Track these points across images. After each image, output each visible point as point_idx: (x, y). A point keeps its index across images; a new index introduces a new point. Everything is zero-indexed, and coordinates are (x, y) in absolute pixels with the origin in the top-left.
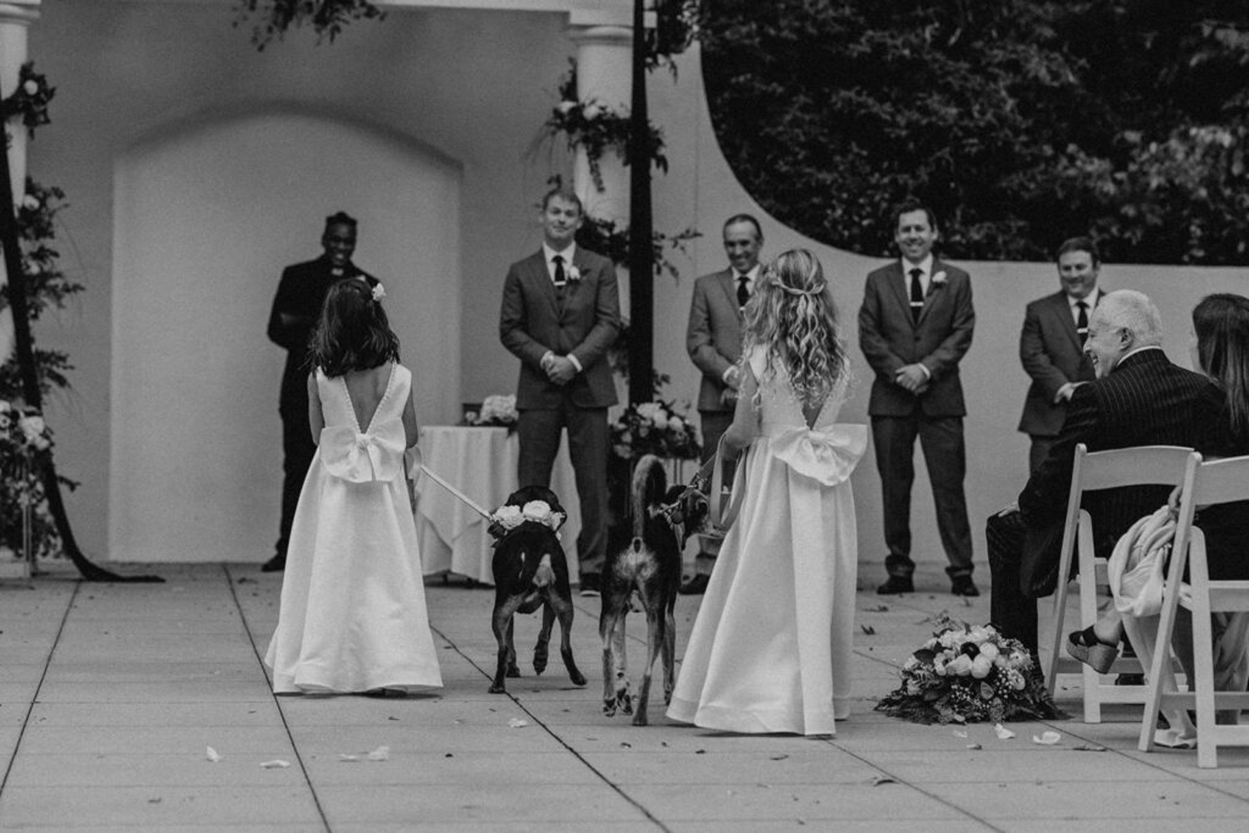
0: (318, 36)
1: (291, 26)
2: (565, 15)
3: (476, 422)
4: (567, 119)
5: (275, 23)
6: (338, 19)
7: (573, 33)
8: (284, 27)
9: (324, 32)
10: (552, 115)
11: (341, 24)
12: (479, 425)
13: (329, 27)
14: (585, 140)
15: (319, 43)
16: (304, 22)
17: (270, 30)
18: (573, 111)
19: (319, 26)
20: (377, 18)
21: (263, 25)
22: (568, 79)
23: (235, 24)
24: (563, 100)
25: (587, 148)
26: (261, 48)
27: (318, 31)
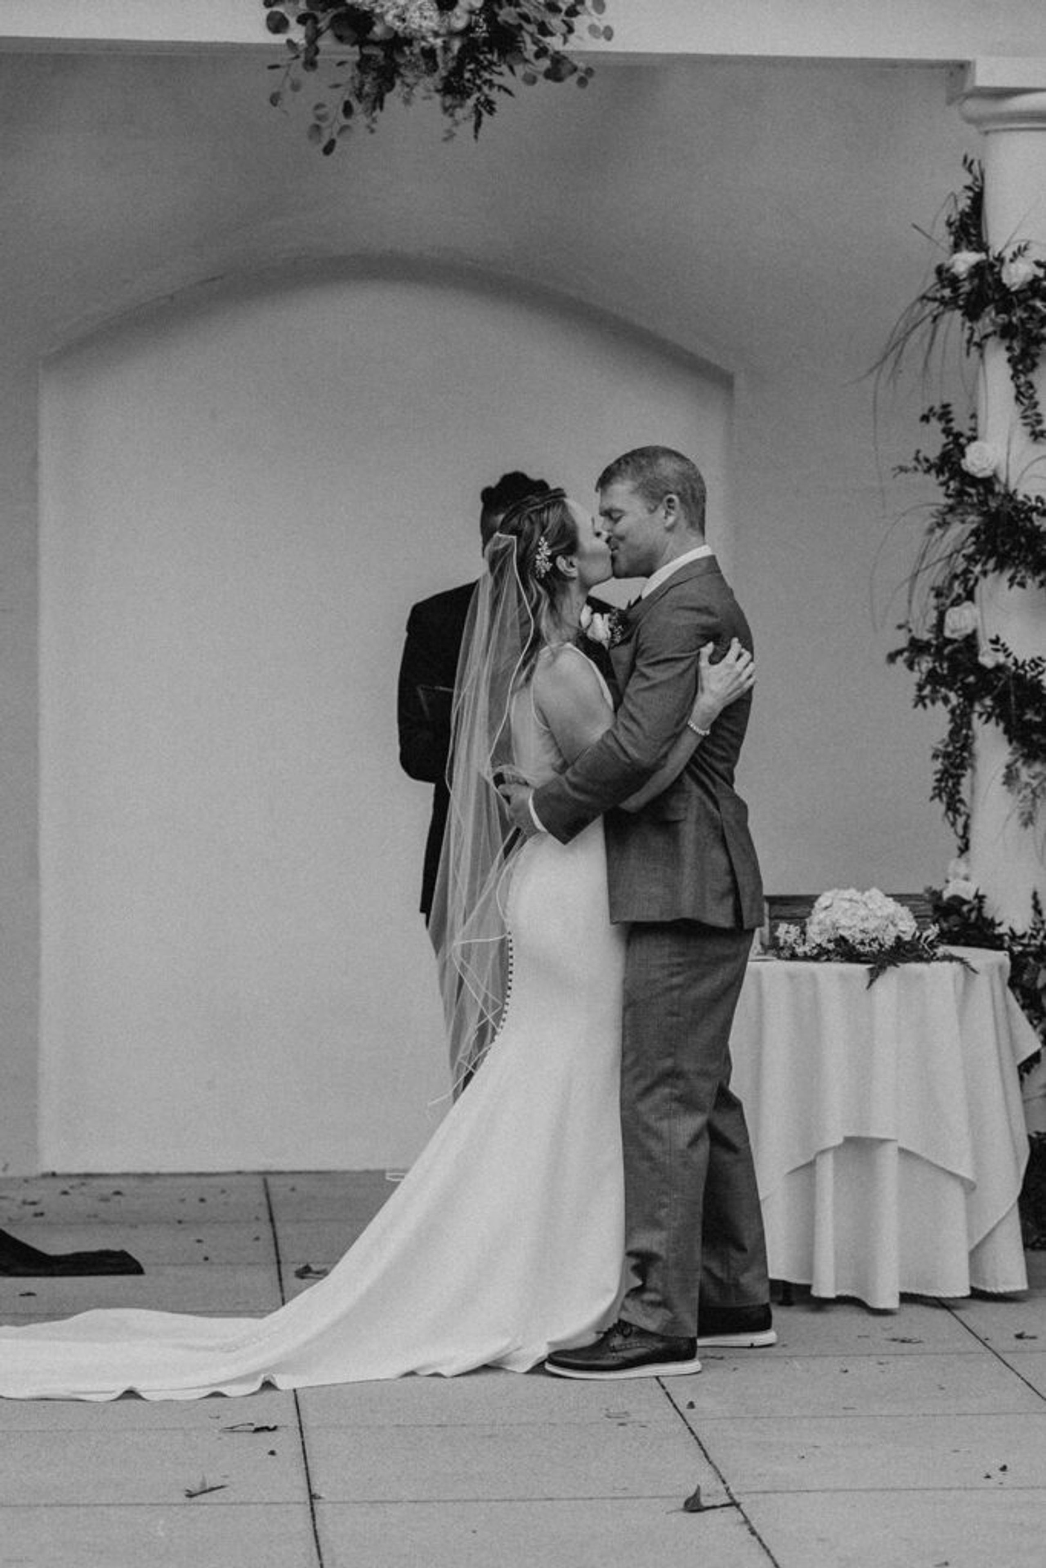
0: (448, 121)
1: (392, 99)
2: (962, 67)
3: (800, 950)
4: (966, 287)
5: (360, 96)
6: (490, 83)
7: (973, 107)
8: (378, 102)
9: (460, 113)
10: (933, 279)
11: (495, 95)
12: (806, 958)
13: (471, 102)
14: (1006, 332)
15: (450, 136)
16: (419, 91)
17: (348, 110)
18: (978, 270)
19: (449, 101)
20: (571, 81)
21: (335, 101)
22: (964, 204)
23: (275, 99)
24: (956, 248)
25: (1009, 349)
26: (328, 149)
27: (447, 110)
